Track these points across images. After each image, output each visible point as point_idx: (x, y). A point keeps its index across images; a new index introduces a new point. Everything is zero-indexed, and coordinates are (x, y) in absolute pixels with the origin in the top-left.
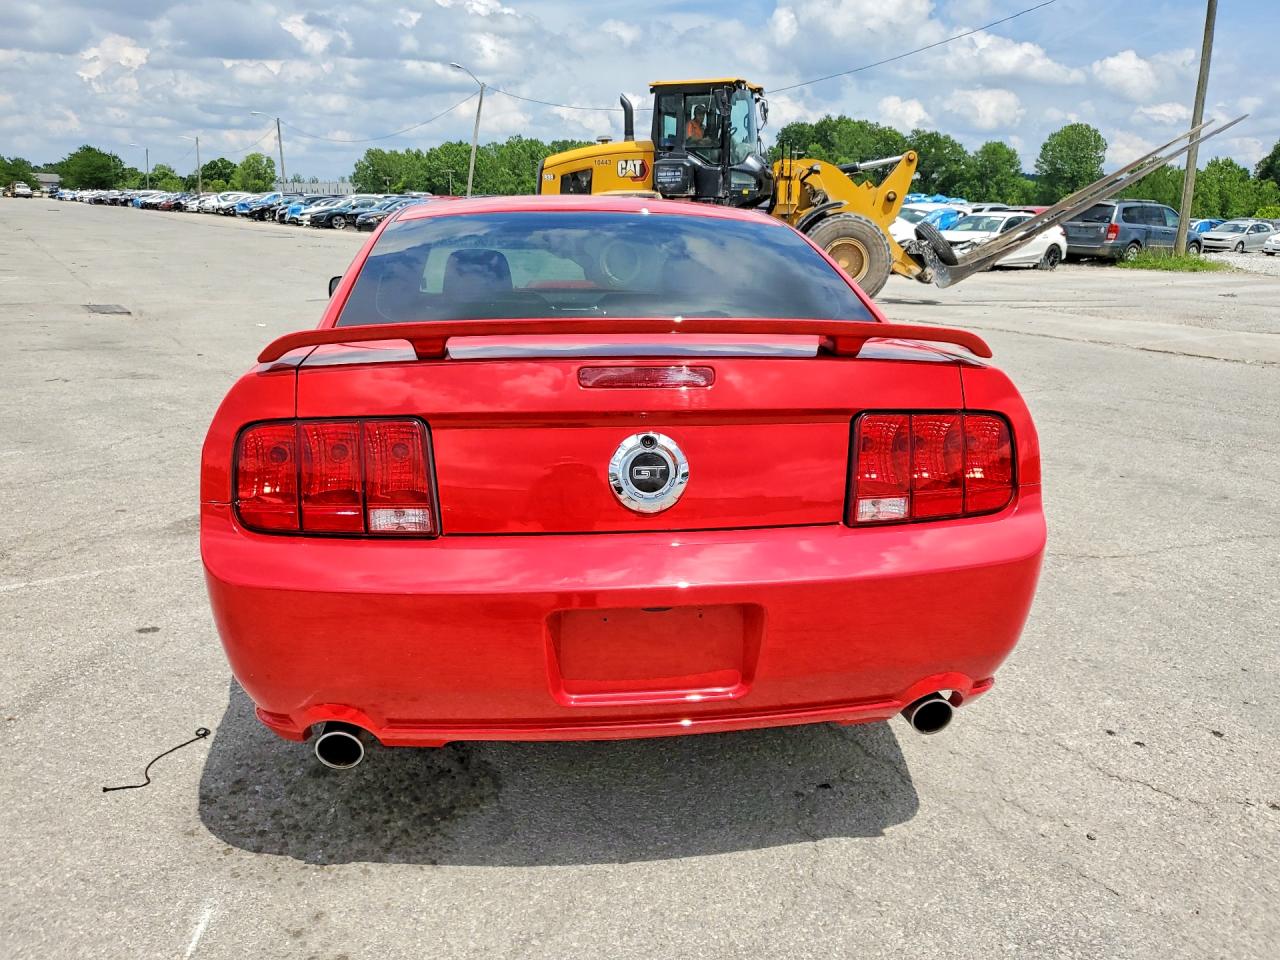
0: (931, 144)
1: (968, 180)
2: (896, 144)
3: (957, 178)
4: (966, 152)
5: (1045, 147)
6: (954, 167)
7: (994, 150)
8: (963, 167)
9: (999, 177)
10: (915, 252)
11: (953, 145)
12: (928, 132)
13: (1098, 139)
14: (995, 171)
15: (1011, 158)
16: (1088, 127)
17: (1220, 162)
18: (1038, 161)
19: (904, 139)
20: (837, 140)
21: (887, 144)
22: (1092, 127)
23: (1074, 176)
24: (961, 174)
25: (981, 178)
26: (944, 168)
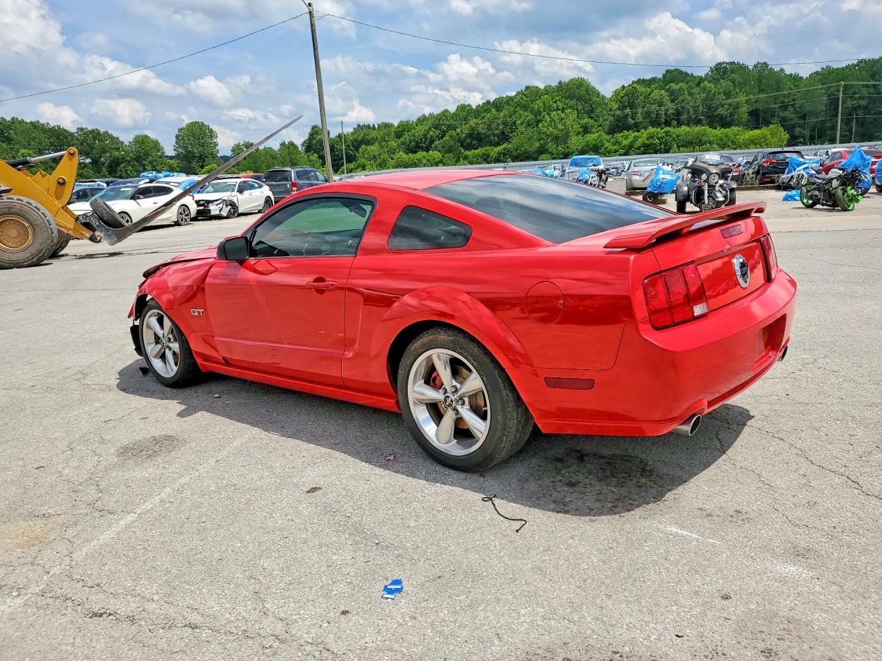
0: (94, 139)
1: (129, 161)
2: (66, 138)
3: (120, 161)
4: (123, 143)
5: (177, 137)
6: (116, 153)
7: (143, 140)
8: (123, 153)
9: (150, 158)
10: (83, 221)
11: (111, 137)
12: (90, 128)
13: (211, 131)
14: (147, 154)
15: (156, 145)
16: (202, 123)
17: (287, 143)
18: (174, 146)
19: (72, 134)
20: (15, 137)
21: (58, 138)
22: (205, 123)
23: (201, 156)
24: (122, 158)
25: (138, 159)
26: (108, 154)
